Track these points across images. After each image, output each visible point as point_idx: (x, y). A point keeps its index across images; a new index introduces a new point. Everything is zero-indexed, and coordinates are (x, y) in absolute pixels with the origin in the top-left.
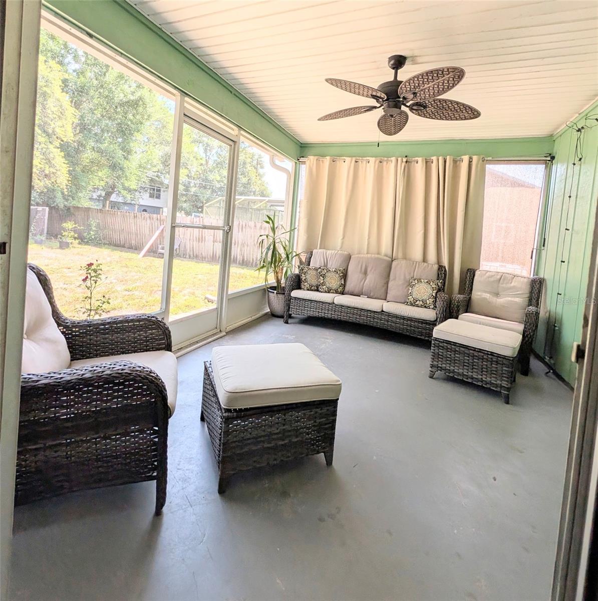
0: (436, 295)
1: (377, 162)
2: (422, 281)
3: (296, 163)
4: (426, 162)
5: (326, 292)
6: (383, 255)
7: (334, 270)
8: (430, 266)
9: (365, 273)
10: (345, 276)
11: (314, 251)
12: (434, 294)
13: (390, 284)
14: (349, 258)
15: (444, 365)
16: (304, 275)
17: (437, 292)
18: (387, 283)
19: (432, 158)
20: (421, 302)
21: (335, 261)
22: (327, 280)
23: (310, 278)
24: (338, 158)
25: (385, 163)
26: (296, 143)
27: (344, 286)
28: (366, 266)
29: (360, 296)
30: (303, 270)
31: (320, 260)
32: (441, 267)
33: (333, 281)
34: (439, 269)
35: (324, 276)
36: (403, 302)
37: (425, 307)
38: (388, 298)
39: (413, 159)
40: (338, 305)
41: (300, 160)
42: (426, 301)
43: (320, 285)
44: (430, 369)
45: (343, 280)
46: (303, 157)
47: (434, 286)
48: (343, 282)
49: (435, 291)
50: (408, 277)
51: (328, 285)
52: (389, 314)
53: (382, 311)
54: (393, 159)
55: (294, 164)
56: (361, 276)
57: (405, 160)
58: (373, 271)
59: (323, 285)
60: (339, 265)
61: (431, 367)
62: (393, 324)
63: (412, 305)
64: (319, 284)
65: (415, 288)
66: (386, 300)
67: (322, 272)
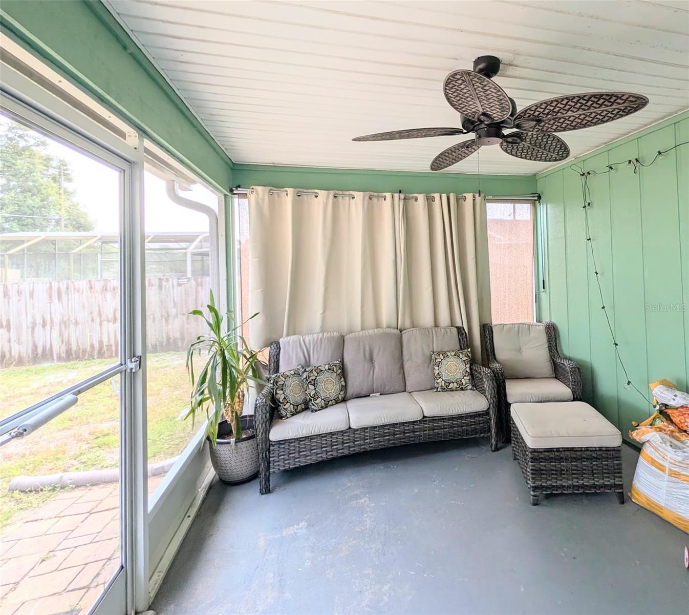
0: (471, 369)
1: (367, 198)
2: (449, 354)
3: (225, 195)
4: (427, 199)
5: (322, 408)
6: (384, 327)
7: (327, 367)
8: (448, 330)
9: (371, 360)
10: (343, 373)
11: (281, 341)
12: (468, 370)
13: (407, 367)
14: (342, 341)
15: (549, 482)
16: (281, 392)
17: (470, 367)
18: (402, 367)
19: (433, 195)
20: (455, 384)
21: (322, 351)
22: (321, 387)
23: (292, 393)
24: (305, 190)
25: (375, 200)
26: (227, 163)
27: (345, 388)
28: (370, 349)
29: (369, 396)
30: (277, 382)
31: (297, 354)
32: (460, 330)
33: (329, 386)
34: (458, 333)
35: (314, 383)
36: (429, 387)
37: (462, 389)
38: (409, 388)
39: (411, 195)
40: (357, 430)
41: (234, 192)
42: (461, 381)
43: (310, 400)
44: (532, 493)
45: (343, 379)
46: (239, 186)
47: (465, 359)
48: (343, 383)
49: (468, 366)
50: (428, 352)
51: (323, 395)
52: (433, 419)
53: (424, 417)
54: (388, 195)
55: (223, 197)
56: (367, 365)
57: (402, 196)
58: (381, 353)
59: (316, 397)
60: (330, 355)
61: (534, 491)
62: (440, 431)
63: (443, 390)
64: (308, 398)
65: (444, 367)
66: (405, 391)
67: (309, 377)
